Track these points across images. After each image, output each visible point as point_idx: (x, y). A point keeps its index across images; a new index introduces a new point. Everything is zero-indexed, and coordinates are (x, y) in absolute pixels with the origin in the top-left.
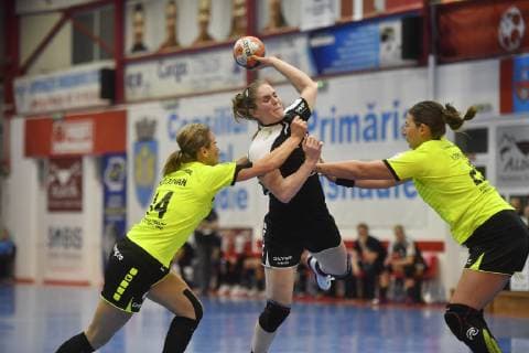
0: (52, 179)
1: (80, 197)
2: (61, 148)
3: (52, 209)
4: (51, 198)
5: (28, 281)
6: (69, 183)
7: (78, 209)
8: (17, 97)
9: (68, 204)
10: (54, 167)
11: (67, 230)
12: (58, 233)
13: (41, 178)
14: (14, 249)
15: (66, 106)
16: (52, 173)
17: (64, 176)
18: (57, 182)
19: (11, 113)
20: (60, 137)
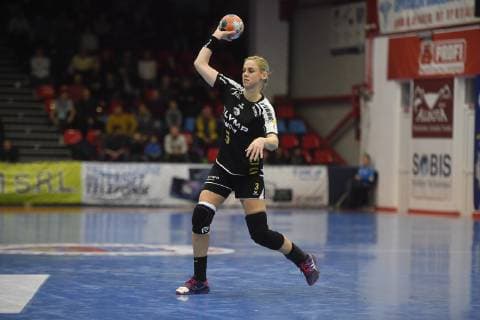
0: (418, 101)
1: (450, 122)
2: (427, 69)
3: (416, 134)
4: (415, 123)
5: (392, 210)
6: (436, 107)
7: (449, 135)
8: (381, 16)
9: (436, 129)
10: (419, 89)
11: (434, 156)
12: (424, 160)
13: (405, 102)
14: (376, 175)
15: (435, 23)
16: (418, 96)
17: (431, 99)
18: (424, 106)
19: (374, 33)
20: (428, 57)
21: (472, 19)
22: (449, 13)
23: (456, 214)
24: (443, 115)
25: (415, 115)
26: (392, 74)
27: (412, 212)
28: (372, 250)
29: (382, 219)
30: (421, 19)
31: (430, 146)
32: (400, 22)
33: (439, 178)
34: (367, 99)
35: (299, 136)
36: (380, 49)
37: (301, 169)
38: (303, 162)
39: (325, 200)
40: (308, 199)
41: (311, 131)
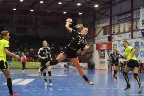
0: (100, 53)
1: (105, 56)
2: (102, 48)
3: (100, 58)
4: (100, 56)
5: (97, 69)
6: (103, 54)
7: (104, 58)
8: (95, 41)
9: (103, 57)
10: (101, 52)
11: (103, 61)
12: (101, 62)
13: (99, 53)
14: (94, 64)
15: (102, 42)
16: (100, 52)
17: (102, 53)
18: (101, 54)
19: (94, 43)
20: (102, 47)
21: (107, 41)
22: (104, 40)
23: (106, 70)
24: (104, 55)
25: (100, 55)
26: (97, 49)
27: (100, 69)
28: (94, 75)
29: (96, 71)
30: (101, 41)
31: (102, 60)
32: (98, 42)
33: (103, 65)
34: (93, 53)
35: (84, 58)
36: (95, 45)
37: (83, 63)
38: (84, 62)
39: (87, 68)
40: (85, 68)
41: (86, 57)
